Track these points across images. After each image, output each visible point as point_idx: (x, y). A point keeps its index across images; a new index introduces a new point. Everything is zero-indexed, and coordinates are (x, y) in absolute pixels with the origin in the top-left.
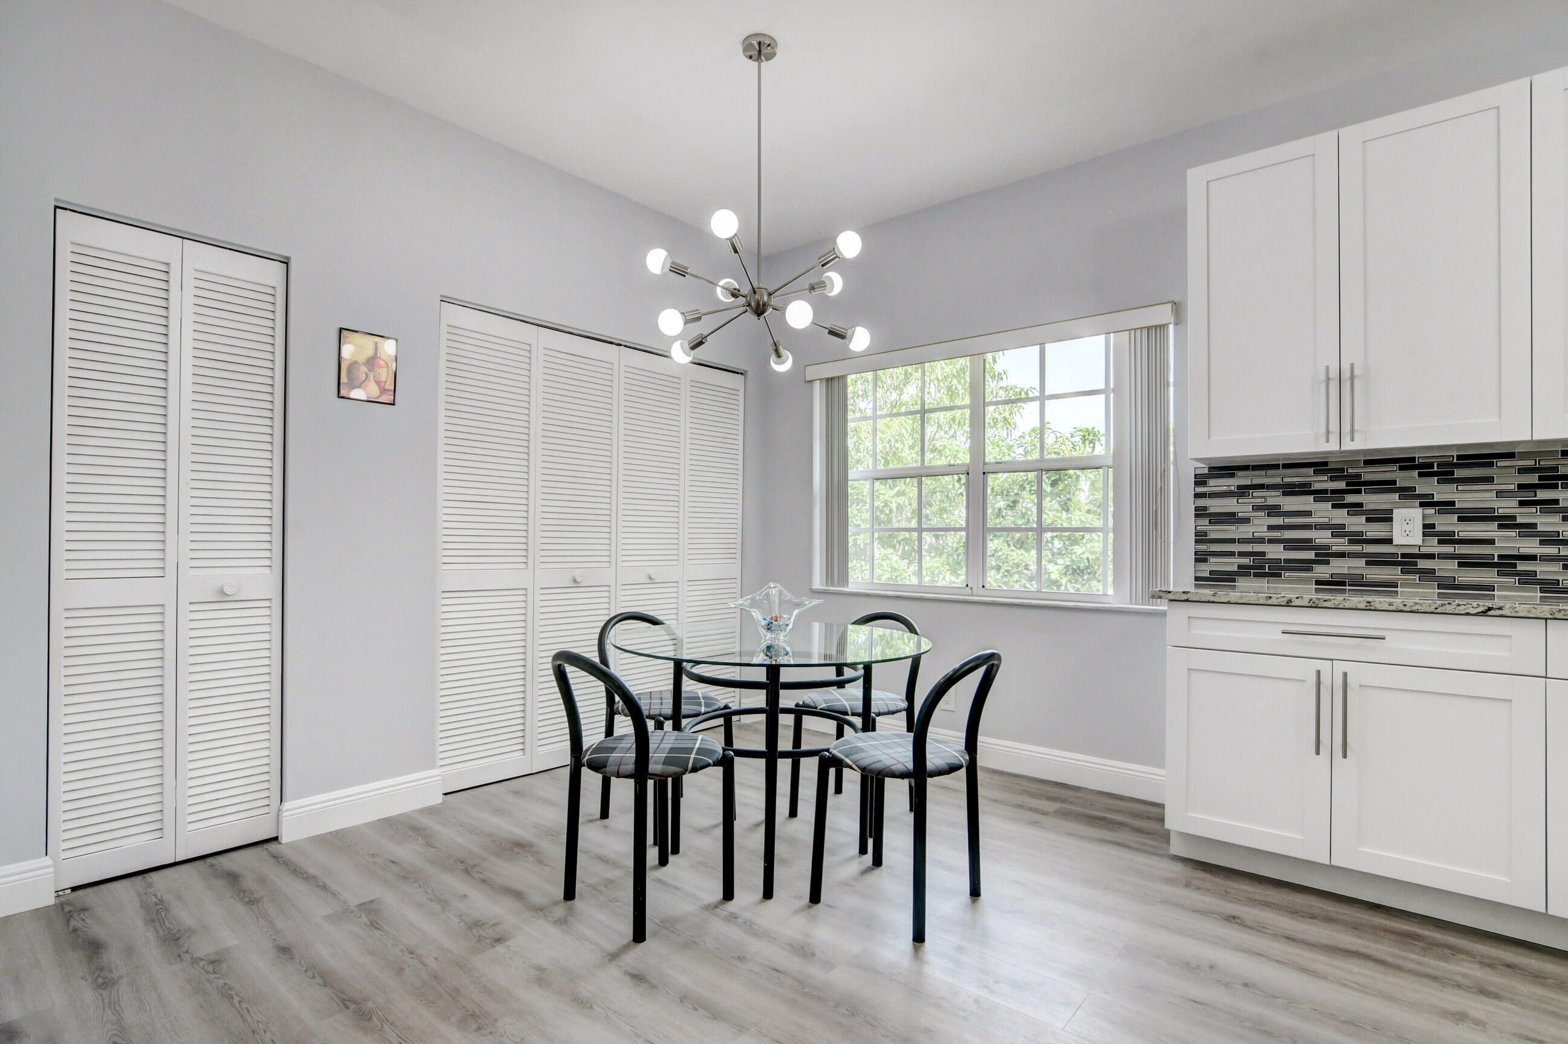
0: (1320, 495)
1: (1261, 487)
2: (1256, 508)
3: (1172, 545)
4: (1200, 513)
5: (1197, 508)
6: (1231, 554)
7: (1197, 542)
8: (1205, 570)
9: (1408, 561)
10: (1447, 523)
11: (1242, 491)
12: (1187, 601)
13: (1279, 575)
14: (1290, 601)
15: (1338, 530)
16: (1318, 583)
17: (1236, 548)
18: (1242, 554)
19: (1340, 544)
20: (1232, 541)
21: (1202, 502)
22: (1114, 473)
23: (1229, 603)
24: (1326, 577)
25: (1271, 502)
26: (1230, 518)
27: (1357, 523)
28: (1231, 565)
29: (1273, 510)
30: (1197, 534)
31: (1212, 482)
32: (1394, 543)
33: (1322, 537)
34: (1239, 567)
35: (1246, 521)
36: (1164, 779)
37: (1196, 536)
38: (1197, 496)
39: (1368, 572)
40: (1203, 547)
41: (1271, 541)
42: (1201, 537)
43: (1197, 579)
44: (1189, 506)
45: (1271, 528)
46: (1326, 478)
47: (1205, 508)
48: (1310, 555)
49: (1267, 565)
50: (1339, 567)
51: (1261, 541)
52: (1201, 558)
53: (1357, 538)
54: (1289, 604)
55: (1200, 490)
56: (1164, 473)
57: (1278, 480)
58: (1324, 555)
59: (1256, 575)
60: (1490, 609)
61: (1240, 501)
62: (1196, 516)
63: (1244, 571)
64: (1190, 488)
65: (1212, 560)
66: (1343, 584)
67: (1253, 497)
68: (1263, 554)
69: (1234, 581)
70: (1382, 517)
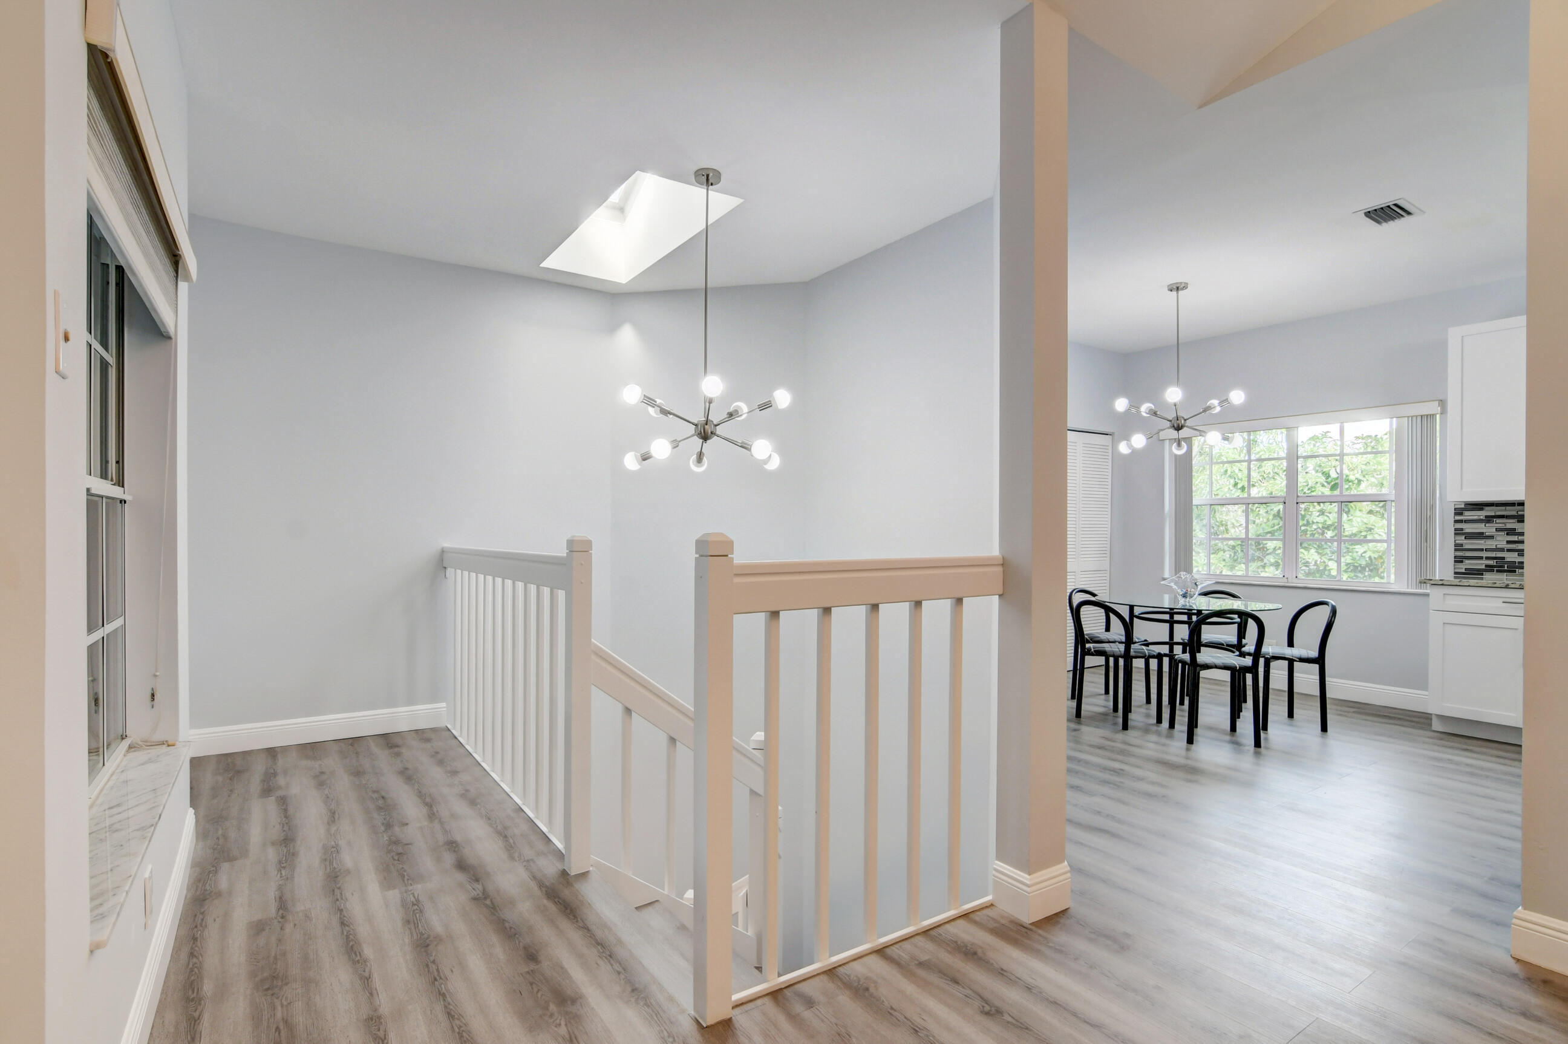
1: (1502, 517)
2: (1498, 530)
3: (1438, 551)
4: (1458, 532)
5: (1456, 530)
6: (1481, 558)
7: (1456, 550)
8: (1462, 568)
11: (1489, 519)
12: (1442, 585)
13: (1515, 571)
14: (1508, 585)
17: (1484, 554)
18: (1487, 558)
20: (1482, 550)
21: (1459, 526)
22: (1396, 507)
23: (1469, 586)
25: (1509, 526)
26: (1480, 536)
28: (1481, 565)
30: (1456, 545)
31: (1467, 513)
34: (1486, 566)
35: (1491, 537)
36: (1427, 697)
37: (1455, 546)
38: (1456, 521)
40: (1460, 553)
41: (1509, 550)
42: (1458, 547)
43: (1456, 573)
44: (1451, 528)
45: (1509, 542)
47: (1462, 529)
49: (1506, 565)
51: (1502, 550)
52: (1458, 560)
54: (1507, 587)
55: (1458, 518)
56: (1433, 507)
57: (1514, 513)
59: (1498, 571)
61: (1487, 525)
62: (1455, 534)
63: (1489, 569)
64: (1451, 517)
65: (1467, 561)
67: (1496, 523)
68: (1503, 558)
69: (1482, 574)
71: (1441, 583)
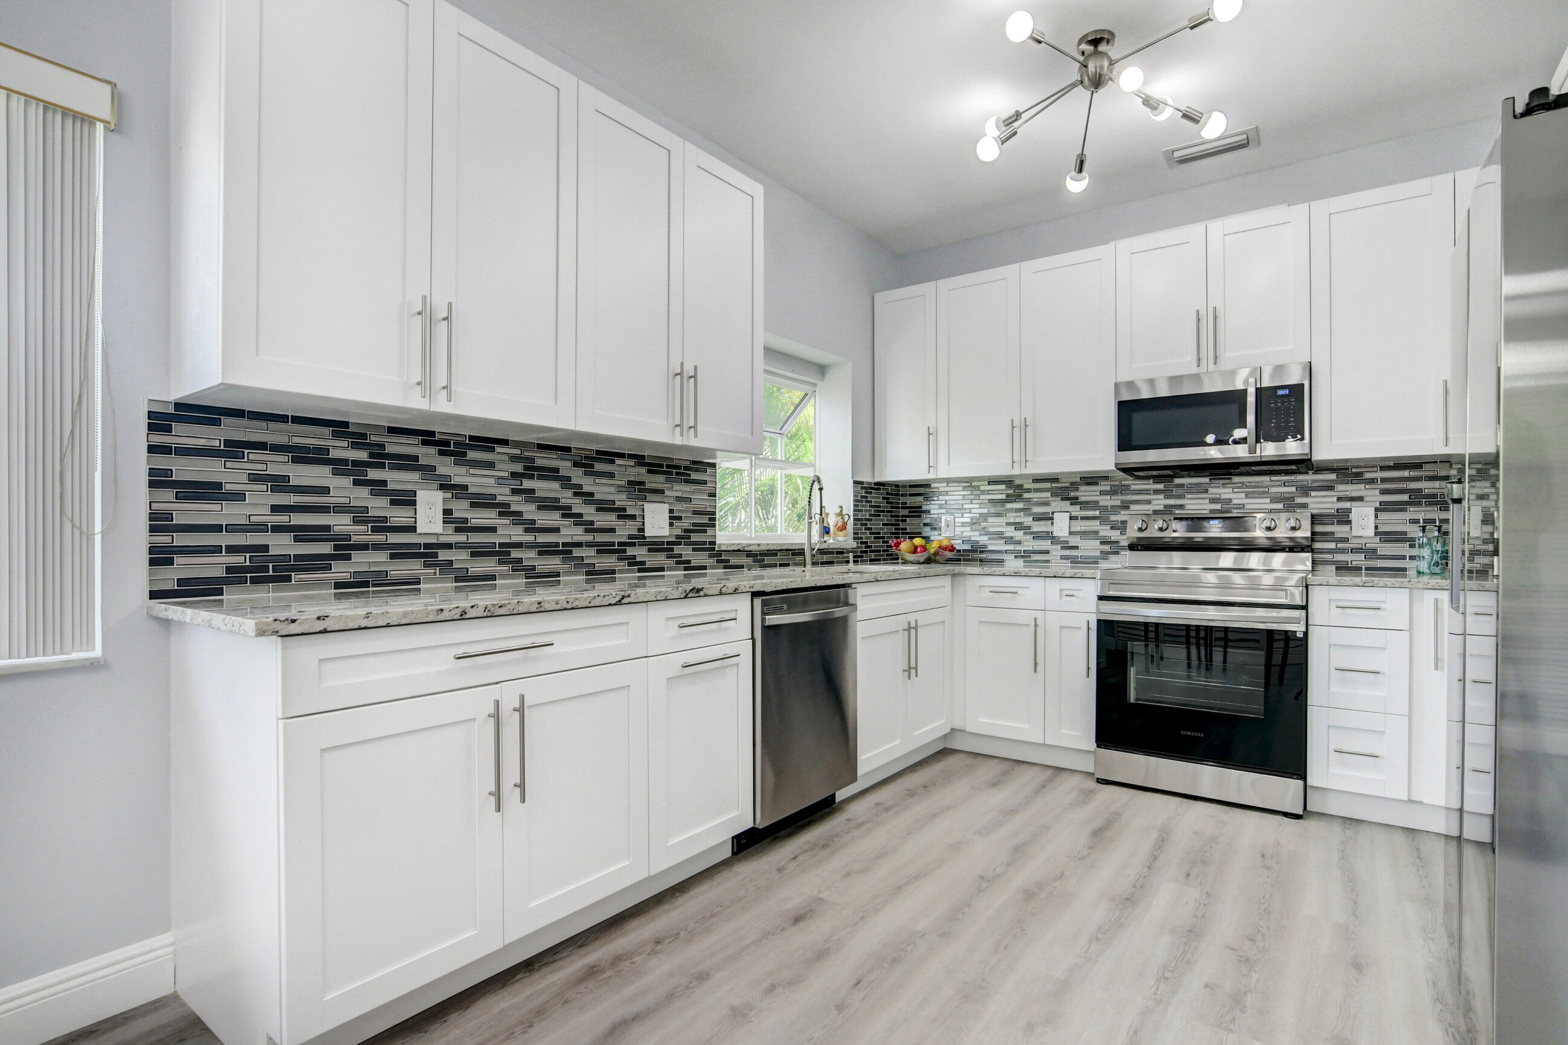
0: (340, 467)
1: (261, 446)
2: (254, 478)
3: (98, 539)
4: (158, 480)
5: (152, 472)
6: (216, 550)
7: (153, 529)
8: (169, 578)
9: (428, 553)
10: (461, 509)
11: (233, 450)
12: (325, 631)
13: (288, 579)
14: (464, 612)
15: (360, 516)
16: (338, 585)
17: (223, 540)
18: (232, 549)
19: (361, 533)
20: (217, 529)
21: (162, 462)
23: (388, 626)
24: (345, 577)
25: (273, 470)
26: (209, 491)
27: (379, 506)
28: (213, 567)
29: (280, 484)
30: (153, 516)
31: (180, 429)
32: (418, 531)
33: (341, 523)
34: (229, 569)
35: (239, 496)
37: (150, 520)
38: (152, 449)
39: (391, 567)
40: (163, 539)
41: (277, 529)
42: (159, 522)
43: (153, 595)
44: (139, 464)
45: (276, 509)
46: (345, 444)
47: (168, 472)
48: (326, 548)
49: (271, 565)
50: (362, 562)
51: (261, 528)
52: (159, 557)
53: (381, 526)
54: (463, 616)
55: (159, 439)
56: (81, 402)
57: (282, 440)
58: (344, 548)
59: (255, 581)
60: (623, 597)
61: (228, 464)
62: (152, 484)
63: (236, 576)
64: (139, 436)
65: (178, 560)
66: (365, 584)
67: (250, 461)
68: (266, 548)
69: (220, 592)
70: (406, 500)
71: (320, 626)
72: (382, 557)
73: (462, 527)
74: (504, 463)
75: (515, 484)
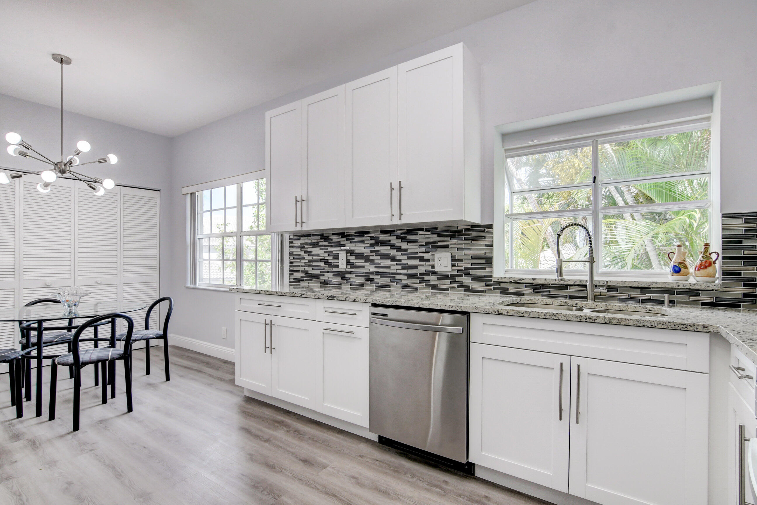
0: (322, 248)
1: (307, 244)
2: (305, 253)
4: (291, 255)
5: (290, 253)
6: (299, 271)
7: (290, 266)
8: (292, 278)
9: (342, 275)
10: (352, 259)
11: (302, 245)
13: (311, 280)
15: (326, 262)
16: (321, 283)
17: (300, 269)
18: (302, 272)
19: (327, 269)
20: (299, 266)
21: (292, 250)
24: (323, 281)
25: (309, 250)
26: (299, 256)
27: (330, 259)
28: (299, 276)
29: (310, 254)
31: (295, 242)
32: (340, 267)
33: (322, 264)
34: (301, 277)
35: (303, 258)
37: (290, 264)
38: (291, 247)
39: (334, 279)
40: (292, 269)
41: (310, 266)
43: (290, 282)
45: (309, 261)
46: (323, 240)
47: (292, 252)
48: (319, 272)
49: (308, 276)
50: (327, 277)
51: (307, 266)
52: (291, 273)
53: (331, 266)
55: (291, 245)
57: (311, 241)
58: (323, 272)
59: (305, 280)
60: (302, 295)
61: (301, 249)
63: (302, 279)
64: (289, 244)
65: (294, 274)
66: (327, 284)
67: (305, 248)
68: (307, 271)
69: (299, 282)
70: (336, 257)
72: (331, 275)
73: (353, 266)
74: (367, 240)
75: (372, 248)
